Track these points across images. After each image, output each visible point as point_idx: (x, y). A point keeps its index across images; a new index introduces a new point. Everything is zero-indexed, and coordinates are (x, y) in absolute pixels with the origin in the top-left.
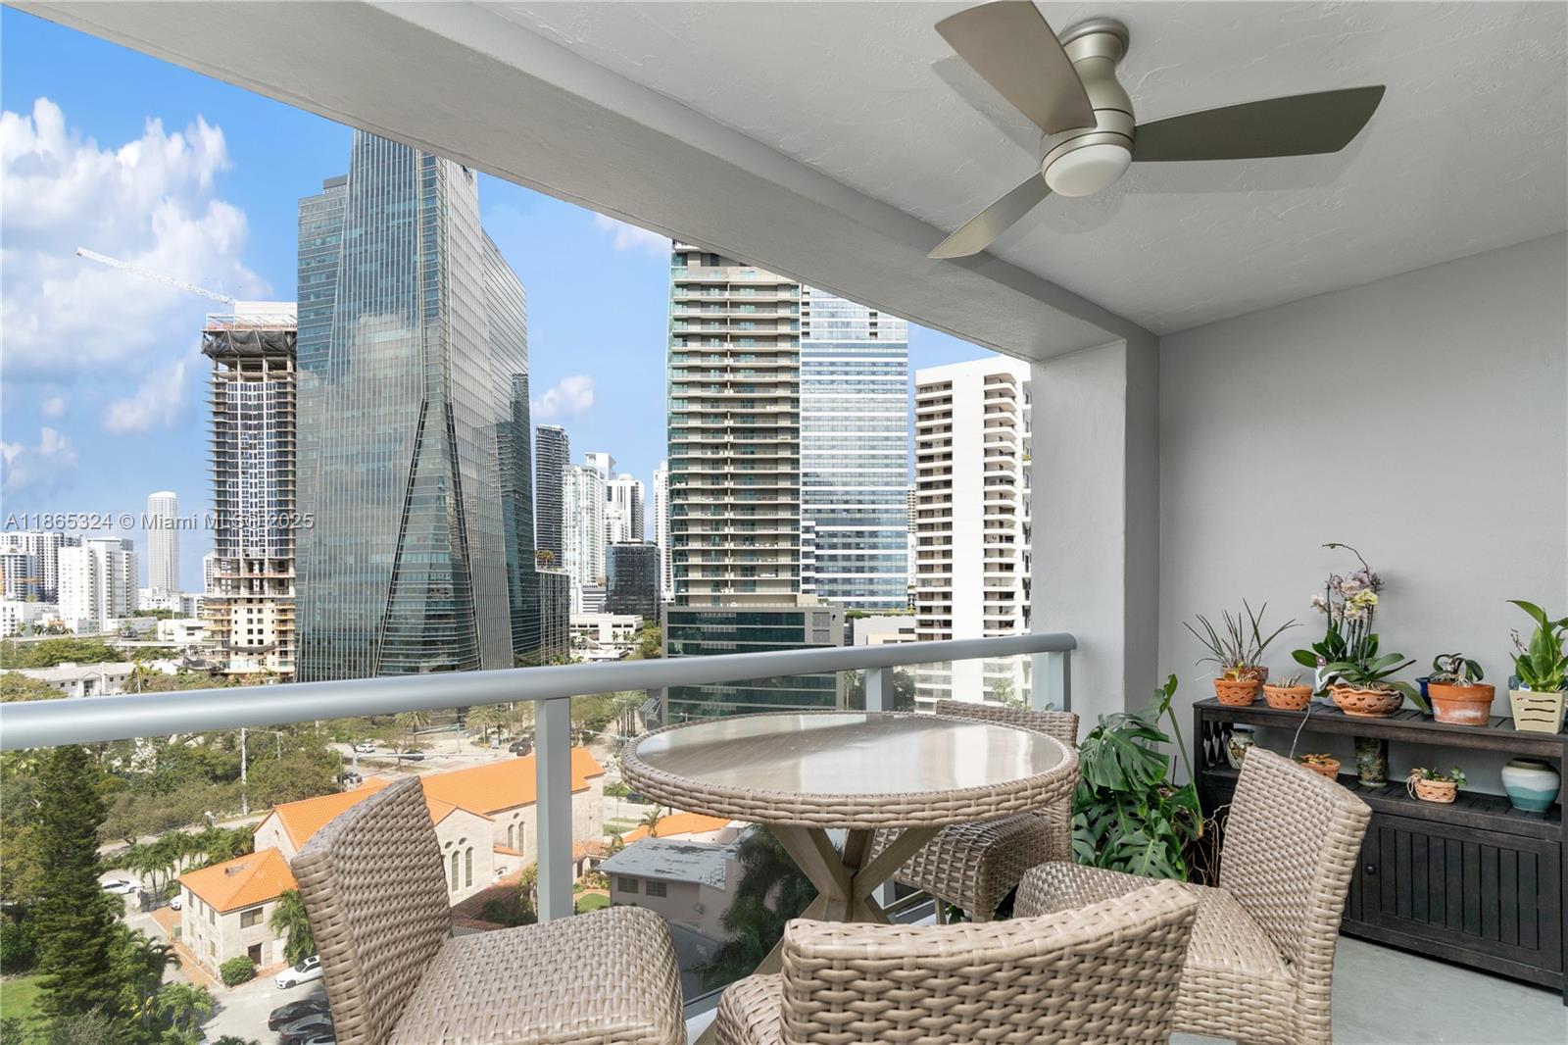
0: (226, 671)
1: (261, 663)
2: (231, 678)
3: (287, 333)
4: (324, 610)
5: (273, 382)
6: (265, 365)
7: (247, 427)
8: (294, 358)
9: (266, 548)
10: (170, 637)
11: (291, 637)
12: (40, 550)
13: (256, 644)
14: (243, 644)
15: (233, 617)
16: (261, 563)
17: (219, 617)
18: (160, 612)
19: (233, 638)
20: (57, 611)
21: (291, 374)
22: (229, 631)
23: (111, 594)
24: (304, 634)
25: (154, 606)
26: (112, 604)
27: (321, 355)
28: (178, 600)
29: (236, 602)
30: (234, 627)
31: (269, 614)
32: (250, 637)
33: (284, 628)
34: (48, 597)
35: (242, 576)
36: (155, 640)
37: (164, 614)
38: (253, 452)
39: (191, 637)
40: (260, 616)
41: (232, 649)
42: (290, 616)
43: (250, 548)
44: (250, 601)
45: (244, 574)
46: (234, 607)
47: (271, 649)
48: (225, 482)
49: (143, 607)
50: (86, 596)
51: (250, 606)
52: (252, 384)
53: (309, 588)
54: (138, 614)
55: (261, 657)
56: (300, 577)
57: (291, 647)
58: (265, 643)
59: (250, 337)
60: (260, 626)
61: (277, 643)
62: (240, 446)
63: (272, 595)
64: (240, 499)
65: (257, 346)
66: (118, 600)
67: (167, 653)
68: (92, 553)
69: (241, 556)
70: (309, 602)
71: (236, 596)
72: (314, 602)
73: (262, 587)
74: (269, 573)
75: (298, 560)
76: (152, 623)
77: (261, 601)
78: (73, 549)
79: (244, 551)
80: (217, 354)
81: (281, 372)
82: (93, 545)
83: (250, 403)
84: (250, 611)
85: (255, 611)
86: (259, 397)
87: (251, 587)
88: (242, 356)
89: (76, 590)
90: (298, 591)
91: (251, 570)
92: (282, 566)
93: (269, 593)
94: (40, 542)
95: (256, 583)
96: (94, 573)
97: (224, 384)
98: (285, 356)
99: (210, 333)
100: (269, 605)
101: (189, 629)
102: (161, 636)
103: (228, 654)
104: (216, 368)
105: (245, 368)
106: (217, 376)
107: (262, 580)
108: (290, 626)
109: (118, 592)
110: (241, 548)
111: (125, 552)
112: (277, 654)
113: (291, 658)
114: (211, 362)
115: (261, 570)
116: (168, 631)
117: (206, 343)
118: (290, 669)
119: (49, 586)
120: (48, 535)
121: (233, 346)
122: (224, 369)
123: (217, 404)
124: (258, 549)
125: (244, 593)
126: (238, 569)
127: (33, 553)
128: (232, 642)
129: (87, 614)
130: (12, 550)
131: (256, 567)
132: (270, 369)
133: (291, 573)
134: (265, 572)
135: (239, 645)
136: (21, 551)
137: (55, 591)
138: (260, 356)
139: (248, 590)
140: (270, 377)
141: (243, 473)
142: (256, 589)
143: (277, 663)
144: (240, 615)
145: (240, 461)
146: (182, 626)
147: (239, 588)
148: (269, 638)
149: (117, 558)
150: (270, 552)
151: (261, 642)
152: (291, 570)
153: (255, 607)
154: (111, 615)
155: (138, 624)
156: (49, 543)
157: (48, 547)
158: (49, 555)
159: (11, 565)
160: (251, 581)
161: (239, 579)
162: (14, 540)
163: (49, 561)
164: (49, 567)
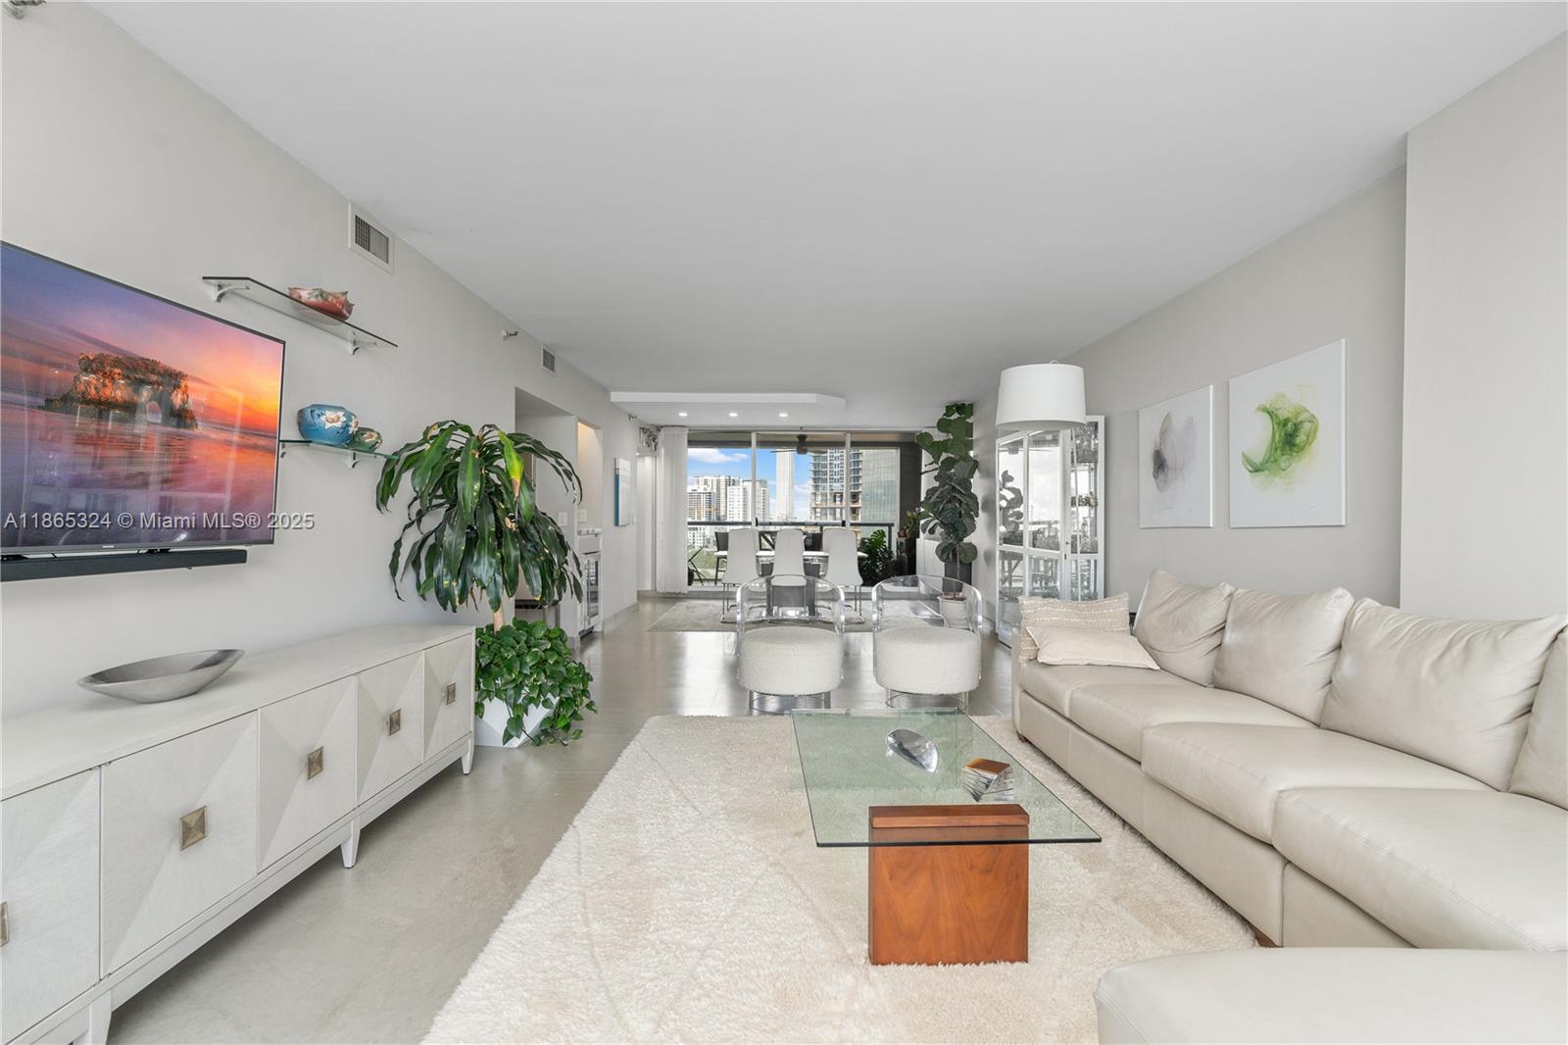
16: (841, 496)
35: (829, 506)
43: (835, 484)
45: (830, 504)
69: (829, 491)
78: (735, 488)
79: (831, 486)
82: (745, 484)
87: (835, 515)
92: (854, 498)
94: (718, 482)
95: (838, 511)
96: (745, 505)
107: (841, 509)
110: (829, 484)
111: (761, 489)
115: (841, 501)
119: (722, 513)
120: (723, 478)
124: (839, 484)
126: (826, 501)
127: (715, 491)
130: (705, 489)
131: (838, 499)
133: (860, 503)
136: (709, 490)
137: (725, 515)
139: (832, 517)
142: (838, 515)
147: (826, 515)
152: (860, 500)
156: (723, 484)
157: (723, 487)
158: (723, 491)
159: (703, 499)
160: (834, 509)
161: (826, 508)
162: (706, 482)
163: (723, 496)
164: (723, 499)
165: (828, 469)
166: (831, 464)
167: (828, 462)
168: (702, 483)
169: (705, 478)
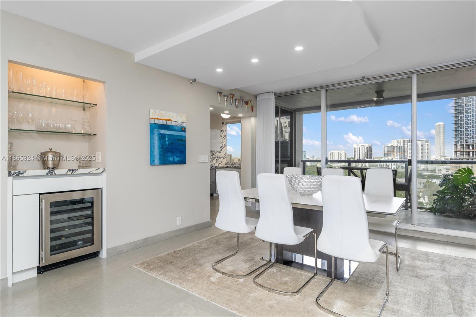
10: (440, 172)
12: (404, 144)
16: (473, 146)
35: (465, 150)
36: (435, 172)
38: (470, 104)
39: (447, 172)
43: (468, 140)
48: (458, 116)
62: (464, 102)
64: (464, 122)
67: (438, 177)
69: (464, 143)
71: (462, 158)
73: (473, 155)
76: (434, 167)
77: (473, 160)
79: (466, 141)
87: (469, 155)
91: (469, 148)
94: (404, 141)
95: (471, 153)
101: (446, 169)
102: (437, 171)
107: (473, 152)
109: (424, 156)
110: (464, 140)
111: (426, 144)
115: (473, 148)
116: (439, 170)
119: (406, 155)
120: (406, 140)
124: (471, 140)
125: (465, 157)
126: (463, 148)
127: (402, 145)
130: (397, 145)
131: (471, 147)
136: (399, 145)
139: (467, 156)
141: (466, 112)
142: (471, 155)
145: (464, 108)
146: (444, 168)
147: (463, 155)
149: (424, 146)
155: (430, 167)
157: (406, 143)
158: (406, 146)
159: (396, 149)
160: (469, 152)
161: (464, 152)
162: (398, 142)
164: (406, 149)
165: (464, 133)
166: (466, 130)
167: (464, 129)
168: (396, 142)
169: (397, 140)
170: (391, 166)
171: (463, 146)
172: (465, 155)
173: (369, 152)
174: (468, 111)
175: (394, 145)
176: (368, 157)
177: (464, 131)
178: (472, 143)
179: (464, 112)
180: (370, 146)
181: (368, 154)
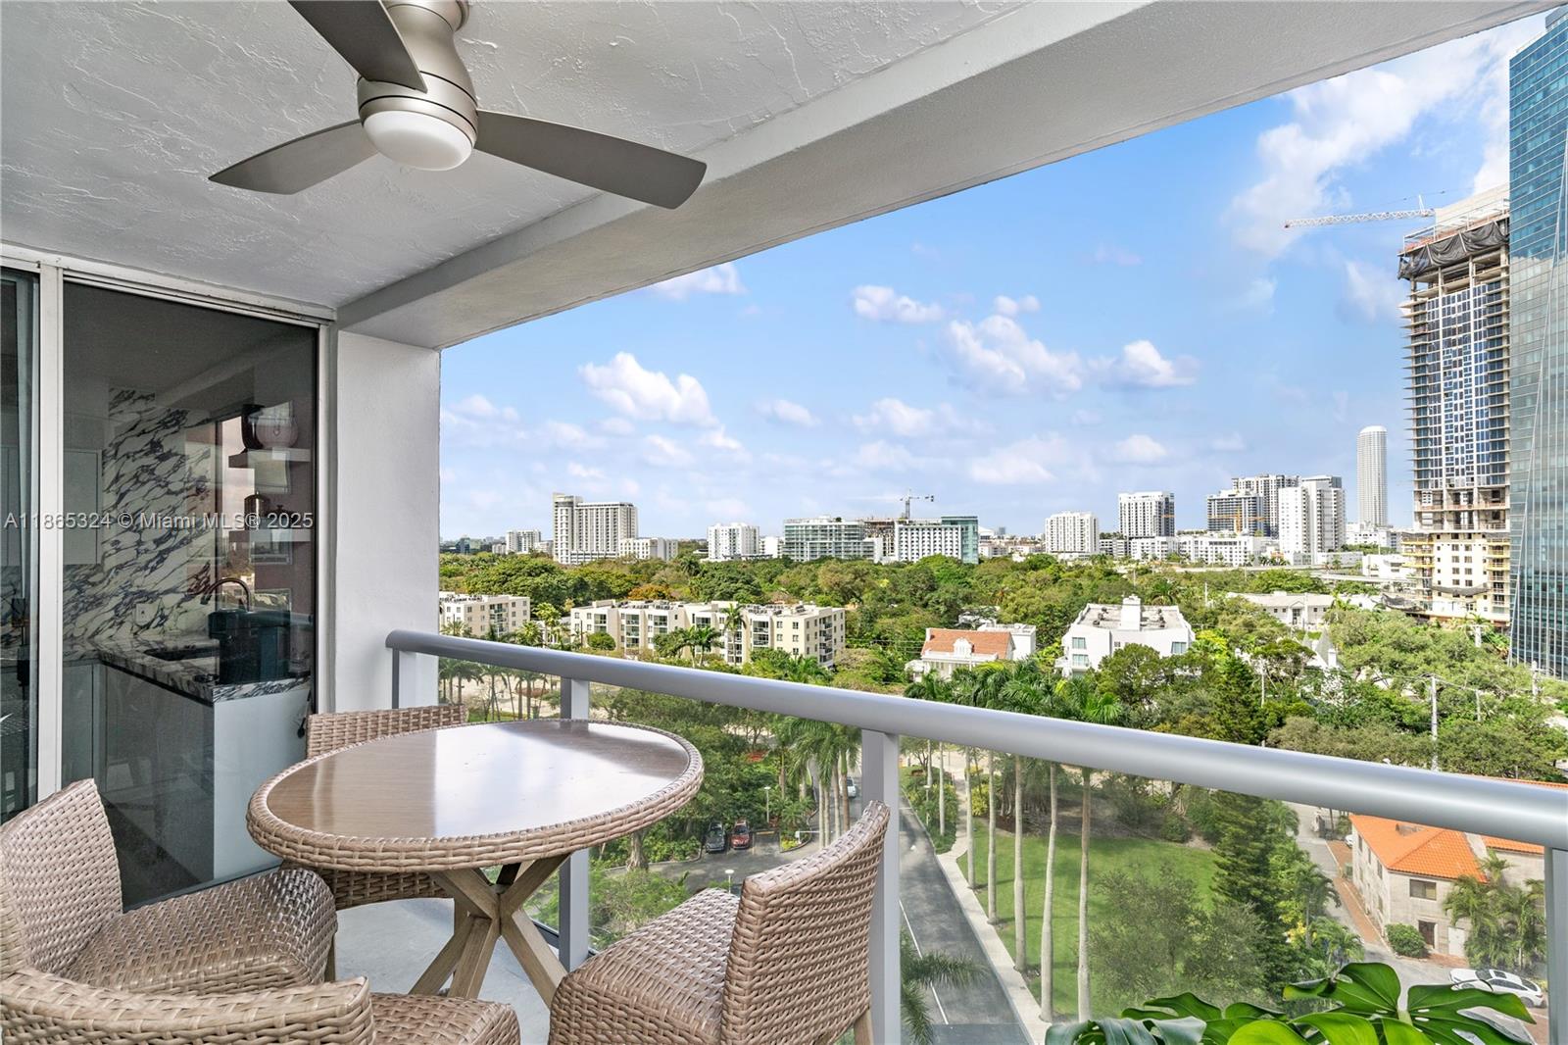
0: (1428, 612)
1: (1469, 607)
2: (1433, 621)
3: (1499, 223)
4: (1552, 548)
5: (1482, 284)
6: (1472, 267)
7: (1449, 344)
8: (1507, 247)
9: (1475, 476)
10: (1374, 573)
11: (1507, 579)
12: (1267, 492)
13: (1462, 585)
14: (1447, 584)
15: (1435, 554)
16: (1470, 494)
17: (1420, 554)
18: (1367, 547)
19: (1436, 577)
20: (1277, 545)
21: (1507, 269)
22: (1431, 569)
23: (1322, 530)
24: (1522, 577)
25: (1361, 541)
26: (1322, 538)
27: (1545, 233)
28: (1384, 534)
29: (1438, 537)
30: (1436, 565)
31: (1479, 553)
32: (1456, 577)
33: (1500, 569)
34: (1270, 532)
35: (1445, 508)
36: (1360, 574)
37: (1368, 549)
38: (1458, 369)
39: (1396, 574)
40: (1468, 554)
41: (1434, 588)
42: (1506, 554)
43: (1456, 478)
44: (1456, 536)
45: (1448, 505)
46: (1436, 543)
47: (1482, 592)
48: (1425, 408)
49: (1349, 542)
50: (1300, 532)
51: (1455, 542)
52: (1456, 294)
53: (1529, 521)
54: (1345, 548)
55: (1469, 600)
56: (1518, 508)
57: (1507, 591)
58: (1475, 585)
59: (1453, 243)
60: (1468, 565)
61: (1490, 586)
62: (1442, 366)
63: (1483, 530)
64: (1443, 425)
65: (1462, 250)
66: (1327, 535)
67: (1368, 589)
68: (1305, 493)
69: (1444, 487)
70: (1529, 538)
71: (1439, 531)
72: (1537, 538)
73: (1471, 522)
74: (1479, 504)
75: (1515, 487)
76: (1358, 557)
77: (1470, 536)
78: (1291, 490)
79: (1448, 481)
80: (1413, 275)
81: (1493, 270)
82: (1306, 485)
83: (1453, 316)
84: (1455, 548)
85: (1462, 548)
86: (1465, 307)
87: (1458, 521)
88: (1443, 267)
89: (1292, 526)
90: (1514, 525)
91: (1457, 502)
92: (1497, 495)
93: (1479, 527)
94: (1266, 483)
95: (1464, 517)
96: (1307, 511)
97: (1423, 304)
98: (1498, 249)
99: (1408, 255)
100: (1478, 541)
101: (1393, 564)
102: (1365, 571)
103: (1430, 593)
104: (1415, 290)
105: (1448, 279)
106: (1415, 297)
107: (1470, 513)
108: (1506, 567)
109: (1327, 527)
110: (1444, 478)
111: (1333, 489)
112: (1490, 598)
113: (1507, 604)
114: (1410, 284)
115: (1470, 501)
116: (1372, 567)
117: (1404, 266)
118: (1505, 617)
119: (1273, 523)
120: (1272, 478)
121: (1433, 260)
122: (1423, 287)
123: (1416, 326)
124: (1464, 477)
125: (1449, 527)
126: (1442, 501)
127: (1262, 495)
128: (1435, 582)
129: (1301, 548)
130: (1247, 493)
131: (1463, 499)
132: (1478, 270)
133: (1507, 504)
134: (1475, 502)
135: (1442, 585)
136: (1253, 494)
137: (1277, 526)
138: (1466, 259)
139: (1452, 525)
140: (1478, 280)
141: (1447, 395)
142: (1464, 521)
143: (1490, 608)
144: (1444, 552)
145: (1442, 383)
146: (1386, 562)
147: (1441, 521)
148: (1480, 579)
149: (1326, 495)
150: (1480, 481)
151: (1469, 583)
152: (1508, 499)
153: (1462, 542)
154: (1322, 548)
155: (1346, 558)
156: (1273, 485)
157: (1272, 489)
158: (1272, 495)
159: (1246, 506)
160: (1457, 514)
161: (1443, 512)
162: (1248, 485)
163: (1273, 500)
164: (1273, 506)
165: (1444, 457)
166: (1447, 449)
167: (1443, 446)
168: (1242, 486)
169: (1247, 479)
170: (1228, 558)
171: (1442, 495)
172: (1446, 522)
173: (1163, 516)
174: (1455, 391)
175: (1239, 496)
176: (1163, 531)
177: (1444, 452)
178: (1466, 487)
179: (1442, 393)
180: (1167, 499)
181: (1163, 521)
